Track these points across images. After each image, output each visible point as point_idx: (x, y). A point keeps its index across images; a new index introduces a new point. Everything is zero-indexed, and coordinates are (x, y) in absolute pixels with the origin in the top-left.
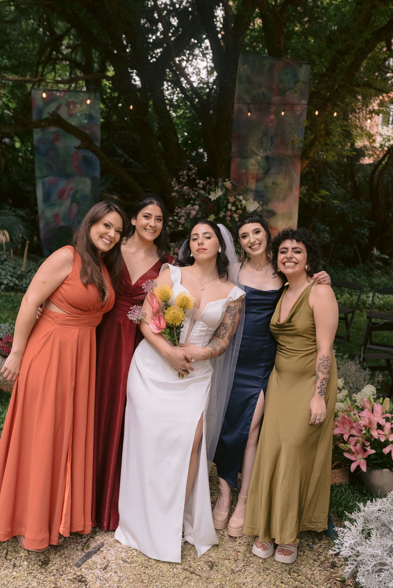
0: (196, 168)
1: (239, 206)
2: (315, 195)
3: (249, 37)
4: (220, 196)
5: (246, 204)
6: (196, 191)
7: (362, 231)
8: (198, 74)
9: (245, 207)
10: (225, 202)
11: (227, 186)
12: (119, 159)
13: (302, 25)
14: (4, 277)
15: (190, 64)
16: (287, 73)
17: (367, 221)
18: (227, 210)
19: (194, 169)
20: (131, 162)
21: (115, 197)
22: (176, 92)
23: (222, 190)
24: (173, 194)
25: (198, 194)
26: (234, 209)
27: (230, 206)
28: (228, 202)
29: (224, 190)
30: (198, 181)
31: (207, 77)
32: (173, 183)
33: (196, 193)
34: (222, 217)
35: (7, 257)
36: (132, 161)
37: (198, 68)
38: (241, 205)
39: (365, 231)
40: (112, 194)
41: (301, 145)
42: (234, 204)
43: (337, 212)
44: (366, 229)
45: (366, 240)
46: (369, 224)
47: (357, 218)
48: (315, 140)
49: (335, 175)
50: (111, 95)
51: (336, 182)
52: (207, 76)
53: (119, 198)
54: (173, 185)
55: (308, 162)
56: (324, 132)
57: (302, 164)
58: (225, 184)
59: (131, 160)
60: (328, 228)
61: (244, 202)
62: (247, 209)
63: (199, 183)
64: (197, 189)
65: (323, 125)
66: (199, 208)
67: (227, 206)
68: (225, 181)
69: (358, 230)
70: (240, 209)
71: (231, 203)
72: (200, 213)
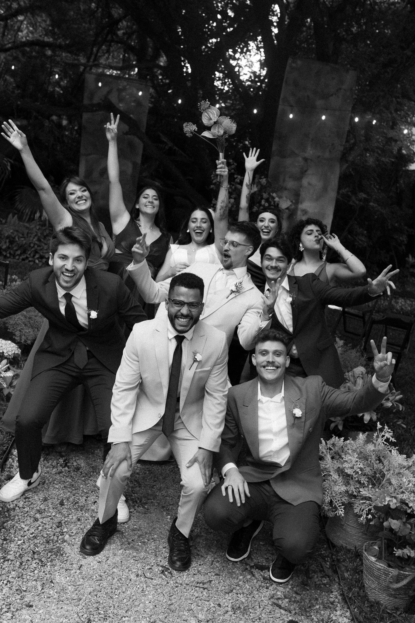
0: (236, 164)
1: (272, 203)
2: (353, 198)
3: (305, 34)
4: (255, 192)
5: (279, 202)
6: (233, 185)
7: (401, 238)
8: (250, 66)
9: (278, 204)
10: (259, 198)
11: (262, 183)
12: (164, 146)
13: (360, 26)
14: (46, 251)
15: (244, 56)
16: (333, 78)
17: (406, 228)
18: (261, 205)
19: (233, 164)
20: (175, 150)
21: (157, 184)
22: (228, 83)
23: (257, 186)
24: (212, 186)
25: (235, 188)
26: (267, 205)
27: (263, 202)
28: (262, 198)
29: (259, 186)
30: (236, 176)
31: (260, 71)
32: (212, 176)
33: (233, 187)
34: (255, 211)
35: (49, 233)
36: (177, 149)
37: (251, 61)
38: (274, 202)
39: (404, 238)
40: (154, 180)
41: (342, 148)
42: (267, 200)
43: (376, 217)
44: (405, 236)
45: (404, 247)
46: (407, 231)
47: (396, 225)
48: (354, 144)
49: (378, 179)
50: (162, 82)
51: (377, 187)
52: (259, 69)
53: (161, 185)
54: (212, 178)
55: (347, 165)
56: (364, 138)
57: (341, 167)
58: (260, 180)
59: (175, 148)
60: (365, 232)
61: (277, 199)
62: (279, 206)
63: (237, 178)
64: (234, 183)
65: (363, 131)
66: (234, 202)
67: (261, 202)
68: (261, 178)
69: (396, 237)
70: (272, 205)
71: (265, 199)
72: (235, 206)
